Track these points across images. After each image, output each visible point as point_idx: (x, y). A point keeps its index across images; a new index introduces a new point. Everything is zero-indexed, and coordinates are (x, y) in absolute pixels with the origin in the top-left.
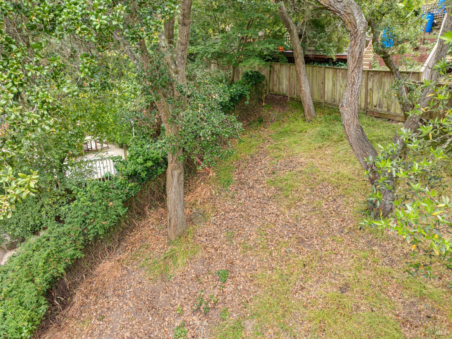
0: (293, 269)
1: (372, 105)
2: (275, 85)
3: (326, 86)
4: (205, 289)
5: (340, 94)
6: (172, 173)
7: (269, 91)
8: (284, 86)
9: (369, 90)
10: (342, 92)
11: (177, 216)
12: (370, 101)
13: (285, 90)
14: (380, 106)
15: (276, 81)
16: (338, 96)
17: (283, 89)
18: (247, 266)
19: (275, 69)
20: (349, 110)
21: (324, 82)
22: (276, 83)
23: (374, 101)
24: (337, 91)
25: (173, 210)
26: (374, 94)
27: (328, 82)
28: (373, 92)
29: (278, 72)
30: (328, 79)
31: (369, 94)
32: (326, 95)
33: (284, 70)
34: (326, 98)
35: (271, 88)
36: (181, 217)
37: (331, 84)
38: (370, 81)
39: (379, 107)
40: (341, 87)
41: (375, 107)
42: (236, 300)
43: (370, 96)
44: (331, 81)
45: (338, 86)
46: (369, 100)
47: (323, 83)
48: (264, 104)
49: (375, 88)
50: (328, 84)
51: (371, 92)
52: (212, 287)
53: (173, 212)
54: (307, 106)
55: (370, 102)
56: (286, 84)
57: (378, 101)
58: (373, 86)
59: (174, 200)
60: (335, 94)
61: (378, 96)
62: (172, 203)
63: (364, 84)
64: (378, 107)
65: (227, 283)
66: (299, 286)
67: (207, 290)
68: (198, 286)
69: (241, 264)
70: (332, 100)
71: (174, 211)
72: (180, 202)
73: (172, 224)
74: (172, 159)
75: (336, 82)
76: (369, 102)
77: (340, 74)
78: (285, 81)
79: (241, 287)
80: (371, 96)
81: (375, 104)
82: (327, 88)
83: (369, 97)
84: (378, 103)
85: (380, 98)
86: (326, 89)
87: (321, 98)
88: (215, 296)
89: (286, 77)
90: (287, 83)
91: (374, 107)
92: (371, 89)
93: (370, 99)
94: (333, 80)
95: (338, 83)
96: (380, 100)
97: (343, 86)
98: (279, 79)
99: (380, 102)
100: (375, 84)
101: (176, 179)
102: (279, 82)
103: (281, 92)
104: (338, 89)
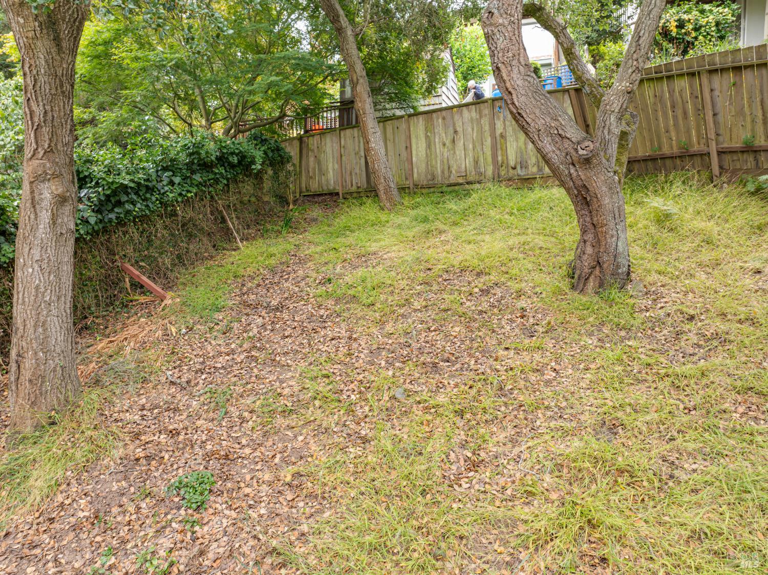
0: (427, 429)
1: (507, 166)
2: (311, 178)
3: (414, 152)
4: (124, 542)
5: (442, 161)
6: (32, 192)
7: (301, 192)
8: (331, 174)
9: (498, 138)
10: (446, 155)
11: (44, 343)
12: (502, 159)
13: (332, 182)
14: (524, 165)
15: (314, 169)
16: (439, 165)
17: (327, 180)
18: (278, 456)
19: (310, 146)
20: (506, 23)
21: (408, 145)
22: (314, 174)
23: (510, 158)
24: (436, 156)
25: (30, 324)
26: (508, 144)
27: (417, 144)
28: (506, 140)
29: (316, 151)
30: (417, 137)
31: (499, 147)
32: (415, 170)
33: (329, 144)
34: (415, 175)
35: (303, 185)
36: (58, 350)
37: (424, 145)
38: (499, 118)
39: (521, 167)
40: (444, 145)
41: (514, 168)
42: (245, 549)
43: (502, 149)
44: (424, 140)
45: (437, 146)
46: (500, 158)
47: (408, 148)
48: (291, 207)
49: (510, 131)
50: (417, 148)
51: (502, 140)
52: (151, 532)
53: (32, 330)
54: (382, 181)
55: (503, 162)
56: (334, 170)
57: (519, 156)
58: (504, 128)
59: (37, 288)
60: (434, 162)
61: (517, 146)
62: (29, 298)
63: (487, 128)
64: (518, 167)
65: (211, 511)
66: (462, 462)
67: (129, 546)
68: (98, 539)
69: (258, 454)
70: (429, 177)
71: (36, 326)
72: (59, 298)
73: (26, 374)
74: (34, 145)
75: (432, 139)
76: (500, 162)
77: (440, 120)
78: (330, 166)
79: (263, 511)
80: (504, 148)
81: (512, 163)
82: (417, 155)
83: (499, 153)
84: (519, 160)
85: (521, 148)
86: (414, 159)
87: (406, 179)
88: (162, 553)
89: (333, 157)
90: (336, 166)
91: (511, 171)
92: (502, 136)
93: (502, 155)
94: (427, 137)
95: (437, 140)
96: (522, 153)
97: (448, 143)
98: (319, 163)
99: (522, 157)
100: (507, 123)
101: (45, 216)
102: (320, 170)
103: (325, 188)
104: (438, 151)
